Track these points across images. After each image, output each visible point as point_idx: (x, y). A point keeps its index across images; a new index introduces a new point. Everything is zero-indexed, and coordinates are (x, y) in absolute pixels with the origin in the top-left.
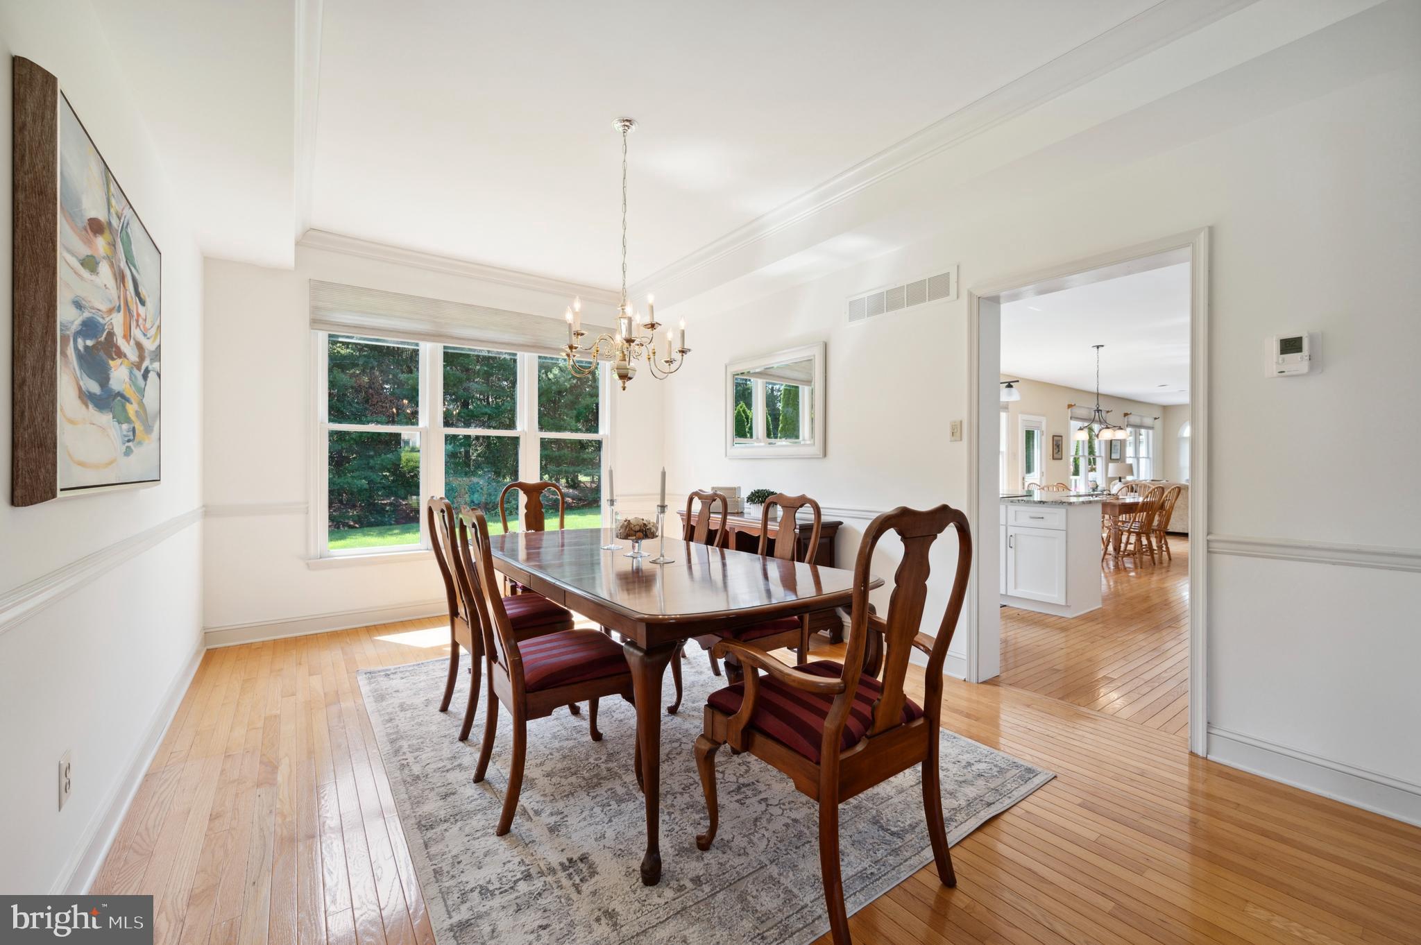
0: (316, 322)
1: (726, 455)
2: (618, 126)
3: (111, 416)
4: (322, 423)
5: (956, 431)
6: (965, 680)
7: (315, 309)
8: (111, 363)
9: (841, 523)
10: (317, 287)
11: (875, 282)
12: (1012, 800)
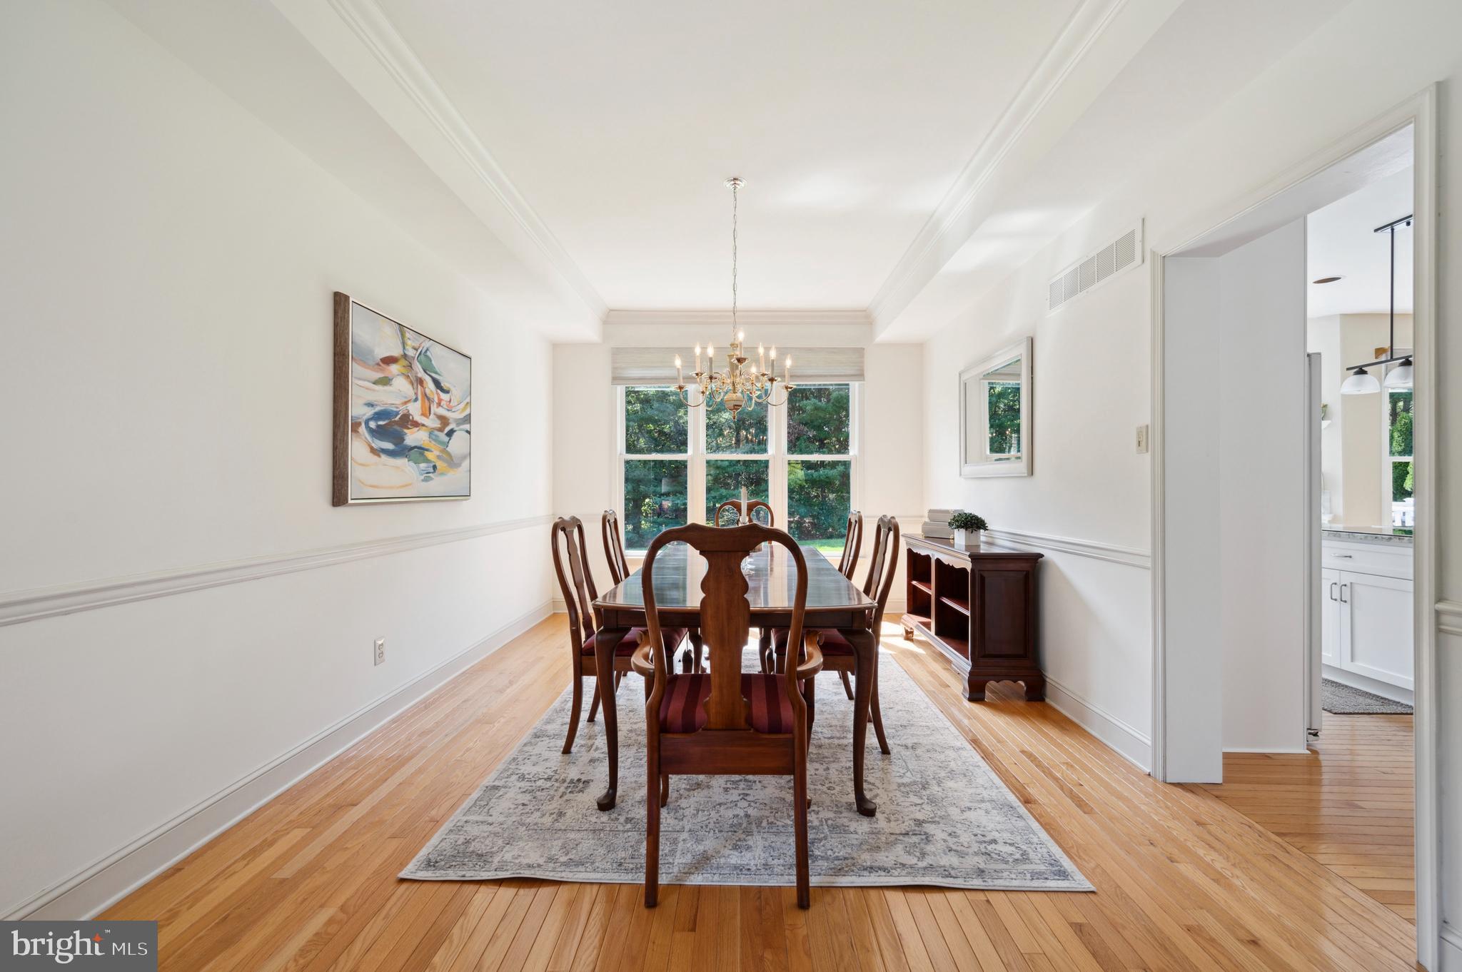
0: (616, 379)
1: (960, 475)
2: (729, 185)
3: (407, 460)
4: (620, 454)
5: (1142, 441)
6: (1149, 775)
7: (614, 369)
8: (406, 431)
9: (1042, 556)
10: (616, 352)
11: (1071, 257)
12: (985, 884)
